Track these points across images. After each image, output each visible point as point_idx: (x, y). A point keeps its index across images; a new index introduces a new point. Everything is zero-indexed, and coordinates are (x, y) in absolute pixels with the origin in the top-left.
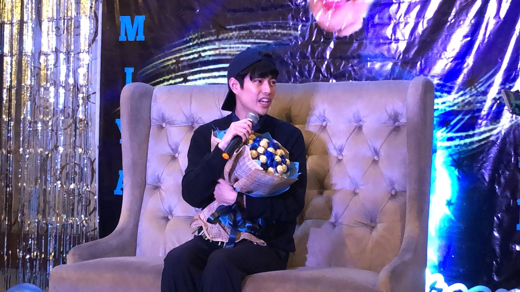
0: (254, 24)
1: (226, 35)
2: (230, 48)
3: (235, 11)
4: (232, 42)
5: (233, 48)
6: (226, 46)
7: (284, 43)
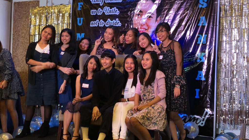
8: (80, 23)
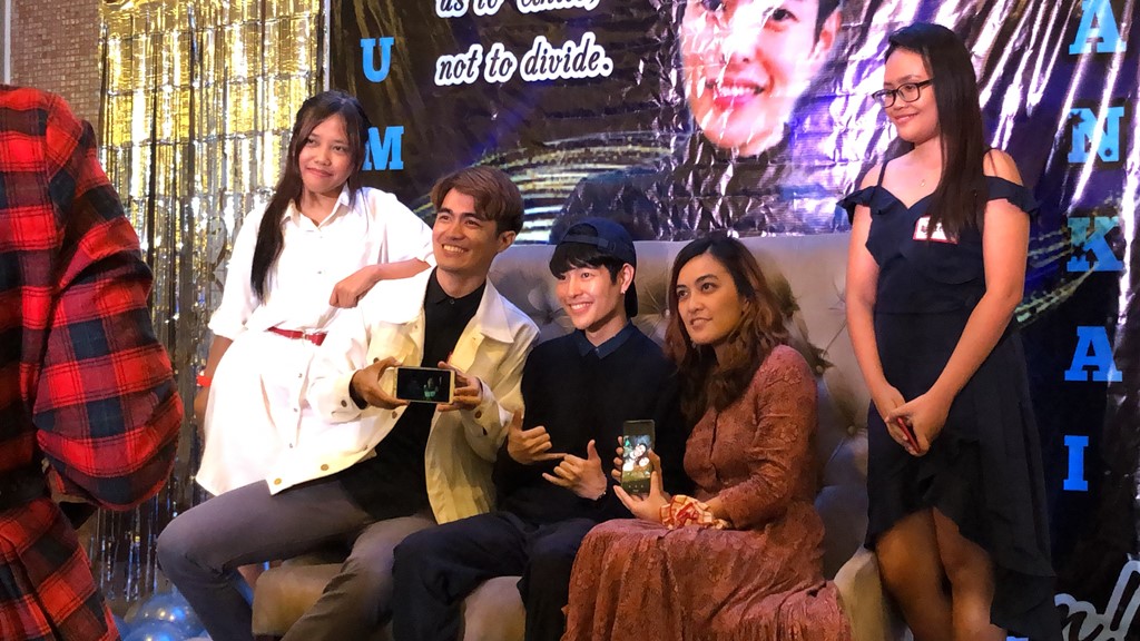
0: (593, 136)
1: (544, 157)
2: (552, 178)
3: (559, 115)
4: (555, 168)
5: (558, 178)
6: (545, 176)
7: (646, 168)
8: (377, 66)
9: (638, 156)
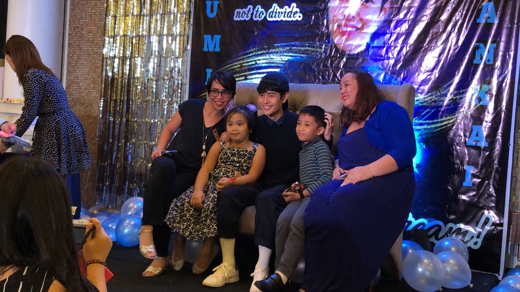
8: (212, 11)
9: (310, 51)
